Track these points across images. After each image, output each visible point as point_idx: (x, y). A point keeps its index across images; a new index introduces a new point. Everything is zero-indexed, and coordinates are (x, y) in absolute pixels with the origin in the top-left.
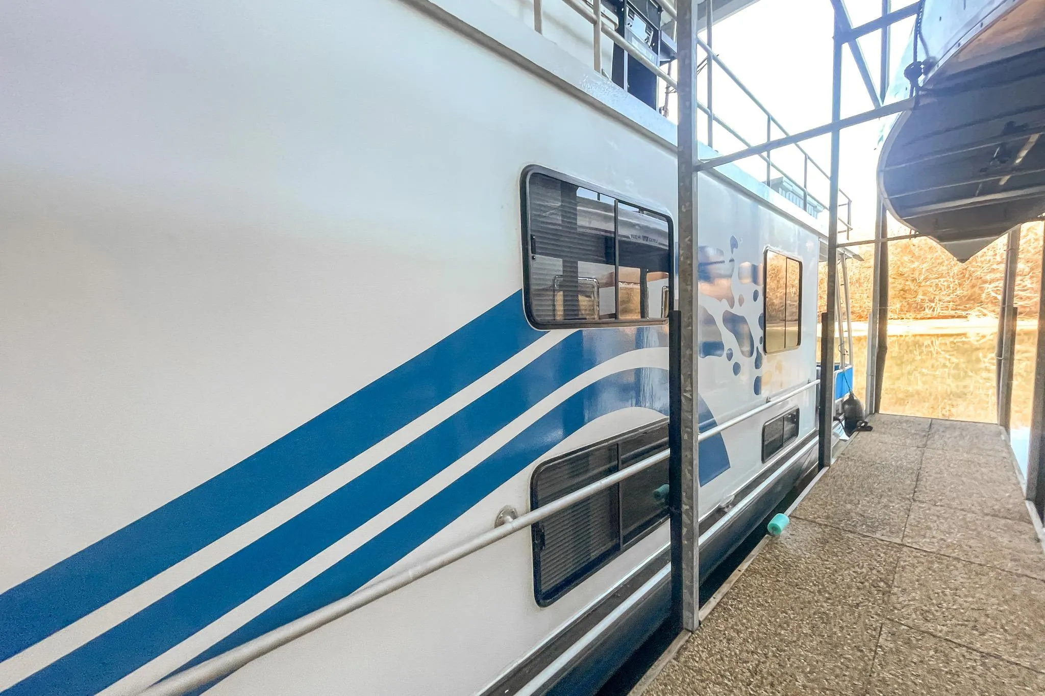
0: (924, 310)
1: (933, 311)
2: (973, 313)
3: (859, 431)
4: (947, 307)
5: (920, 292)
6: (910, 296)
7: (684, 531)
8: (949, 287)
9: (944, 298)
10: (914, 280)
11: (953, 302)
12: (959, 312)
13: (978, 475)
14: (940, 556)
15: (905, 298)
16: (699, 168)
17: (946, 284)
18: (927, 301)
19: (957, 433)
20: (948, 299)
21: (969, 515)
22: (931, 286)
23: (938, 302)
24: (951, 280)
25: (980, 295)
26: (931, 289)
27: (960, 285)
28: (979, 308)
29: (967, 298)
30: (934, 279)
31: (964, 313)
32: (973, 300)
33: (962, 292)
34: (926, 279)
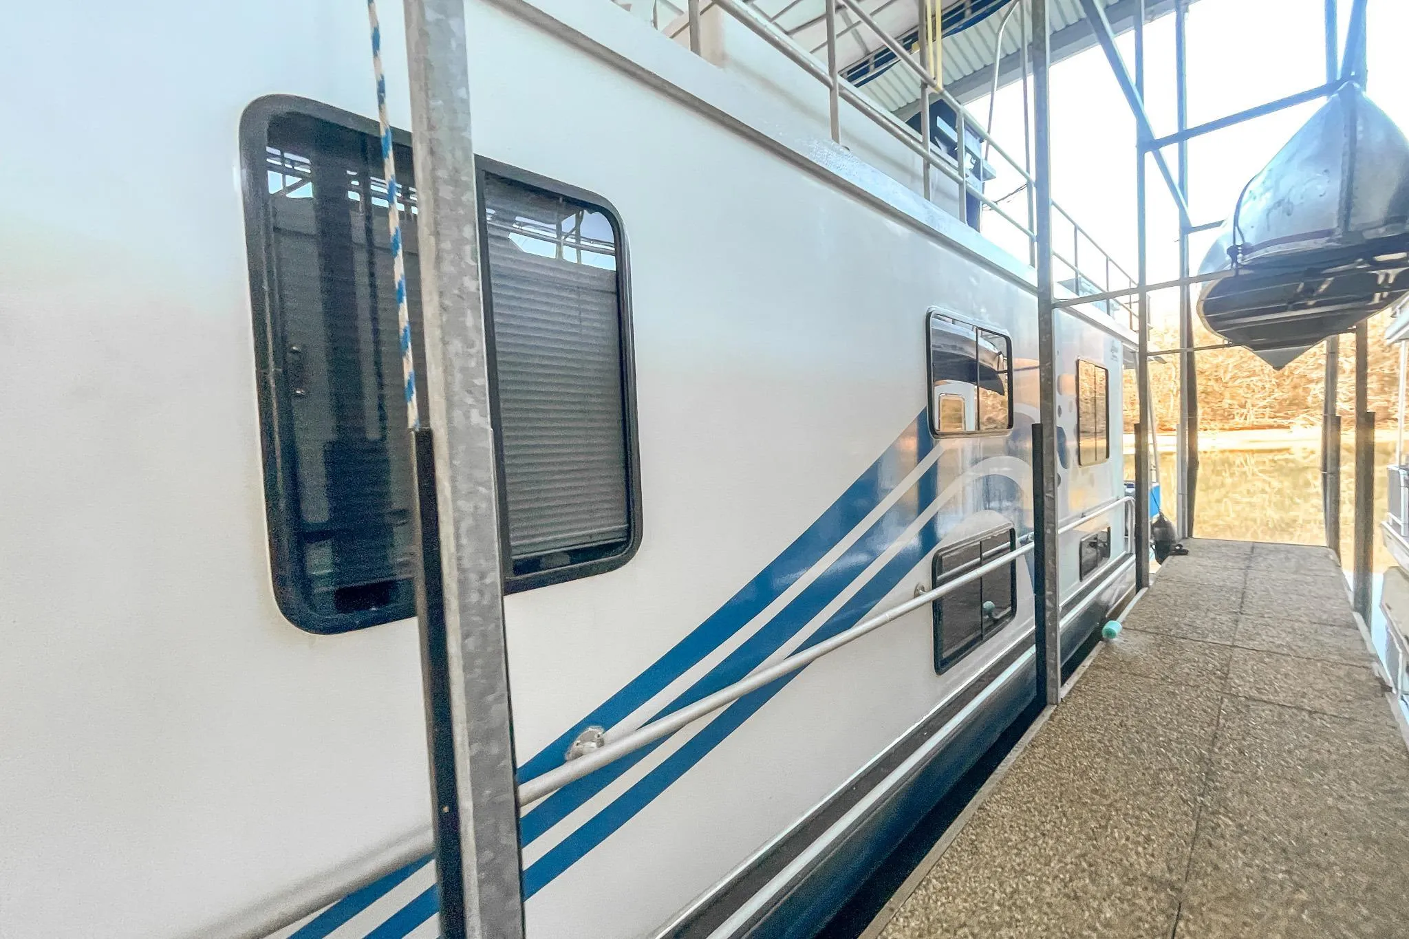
0: (1233, 418)
1: (1245, 419)
2: (1298, 421)
3: (1173, 554)
4: (1263, 414)
5: (1227, 395)
6: (1214, 400)
7: (1048, 614)
8: (1264, 388)
9: (1258, 402)
10: (1218, 380)
11: (1271, 407)
12: (1279, 421)
13: (1306, 592)
14: (1270, 653)
15: (1208, 403)
16: (1055, 306)
17: (1260, 384)
18: (1236, 406)
19: (1282, 556)
20: (1264, 403)
21: (1297, 624)
22: (1241, 387)
23: (1251, 408)
24: (1267, 378)
25: (1305, 399)
26: (1241, 391)
27: (1278, 385)
28: (1305, 415)
29: (1288, 402)
30: (1244, 377)
31: (1285, 422)
32: (1296, 404)
33: (1281, 394)
34: (1234, 378)
